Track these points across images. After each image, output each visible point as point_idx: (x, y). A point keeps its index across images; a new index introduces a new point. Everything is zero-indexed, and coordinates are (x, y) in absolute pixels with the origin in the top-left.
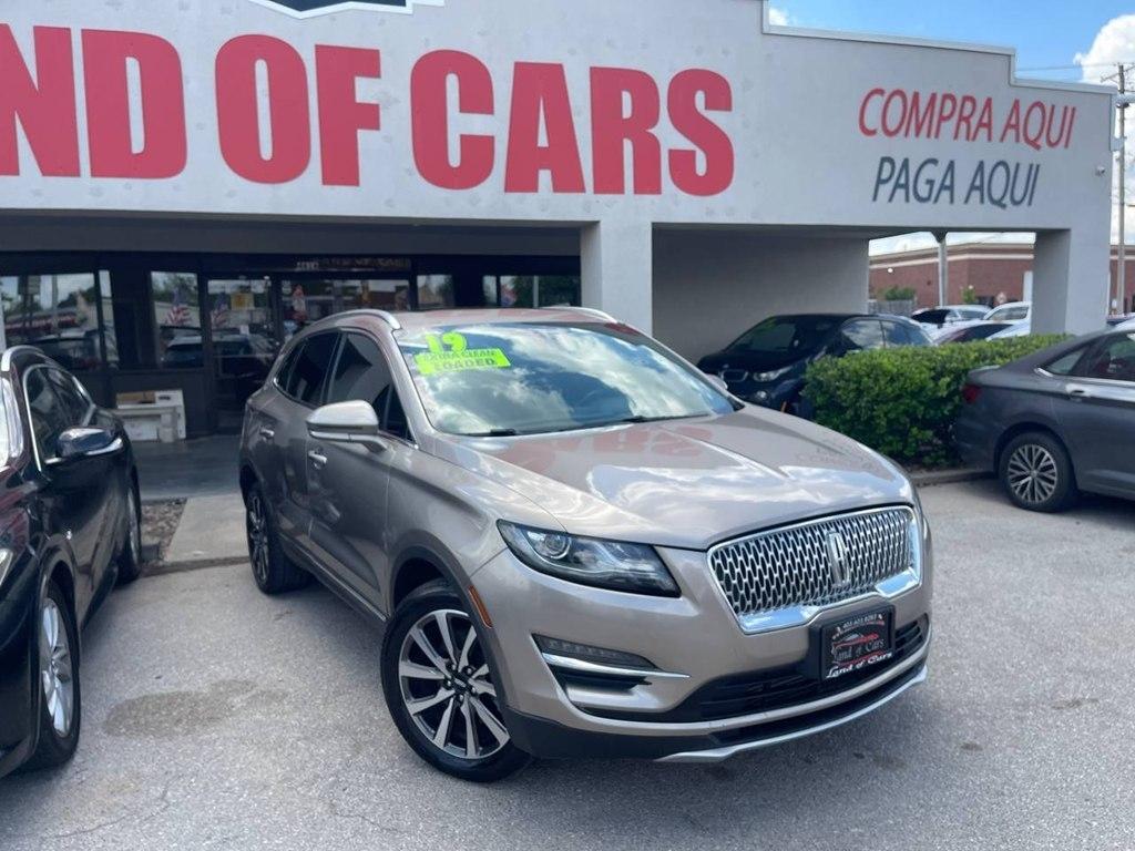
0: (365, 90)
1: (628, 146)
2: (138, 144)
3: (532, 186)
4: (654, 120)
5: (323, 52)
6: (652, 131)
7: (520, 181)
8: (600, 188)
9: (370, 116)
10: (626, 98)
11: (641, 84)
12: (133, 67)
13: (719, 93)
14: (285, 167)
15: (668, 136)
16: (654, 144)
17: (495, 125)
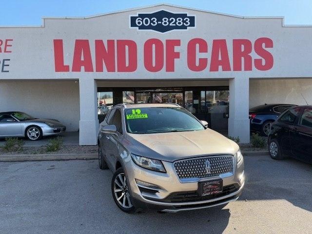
0: (177, 49)
1: (243, 59)
2: (127, 64)
3: (217, 70)
4: (250, 51)
5: (168, 41)
6: (250, 54)
7: (214, 68)
8: (235, 69)
9: (177, 55)
10: (243, 46)
11: (247, 43)
12: (127, 47)
13: (269, 43)
14: (158, 68)
15: (254, 55)
16: (250, 58)
17: (208, 55)
